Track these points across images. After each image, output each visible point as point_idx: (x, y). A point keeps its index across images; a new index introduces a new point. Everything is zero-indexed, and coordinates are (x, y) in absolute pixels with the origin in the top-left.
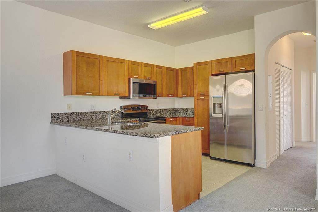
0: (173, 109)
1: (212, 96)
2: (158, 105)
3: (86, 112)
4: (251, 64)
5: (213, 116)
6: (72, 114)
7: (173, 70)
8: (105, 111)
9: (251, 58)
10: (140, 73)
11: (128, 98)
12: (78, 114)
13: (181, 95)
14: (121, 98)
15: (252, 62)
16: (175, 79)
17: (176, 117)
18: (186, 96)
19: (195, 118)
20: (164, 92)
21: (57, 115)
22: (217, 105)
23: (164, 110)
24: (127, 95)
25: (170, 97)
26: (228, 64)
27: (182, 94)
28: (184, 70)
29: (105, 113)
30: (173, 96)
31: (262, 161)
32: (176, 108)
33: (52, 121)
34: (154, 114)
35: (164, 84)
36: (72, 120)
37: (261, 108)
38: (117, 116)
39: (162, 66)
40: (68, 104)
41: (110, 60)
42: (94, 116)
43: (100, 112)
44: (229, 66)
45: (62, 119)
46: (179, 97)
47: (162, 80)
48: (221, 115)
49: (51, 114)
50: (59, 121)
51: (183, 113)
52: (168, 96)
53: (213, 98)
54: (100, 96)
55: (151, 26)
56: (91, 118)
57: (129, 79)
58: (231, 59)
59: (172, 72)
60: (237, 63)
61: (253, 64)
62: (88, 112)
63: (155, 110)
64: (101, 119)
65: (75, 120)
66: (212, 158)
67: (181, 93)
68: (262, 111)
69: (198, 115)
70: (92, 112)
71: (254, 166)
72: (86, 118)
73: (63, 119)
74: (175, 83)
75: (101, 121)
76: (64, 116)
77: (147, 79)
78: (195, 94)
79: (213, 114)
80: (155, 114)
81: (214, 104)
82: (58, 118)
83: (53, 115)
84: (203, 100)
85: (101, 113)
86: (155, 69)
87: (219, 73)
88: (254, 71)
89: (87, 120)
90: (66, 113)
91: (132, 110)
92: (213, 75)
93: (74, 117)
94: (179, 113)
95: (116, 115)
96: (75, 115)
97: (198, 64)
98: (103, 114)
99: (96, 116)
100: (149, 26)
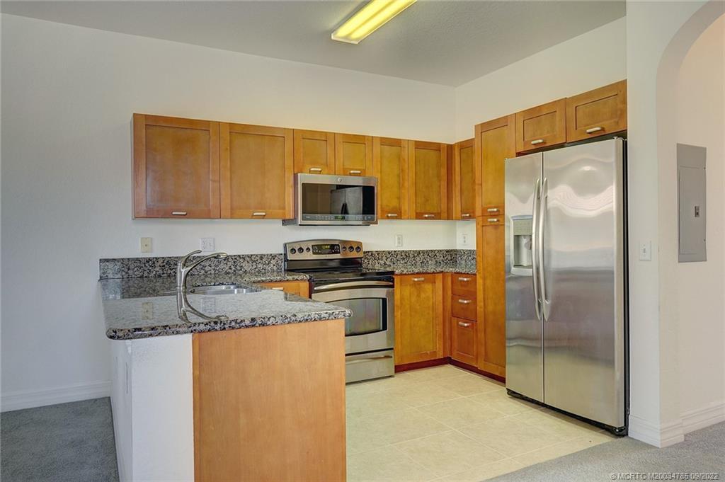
0: (448, 251)
1: (510, 217)
2: (399, 239)
4: (617, 113)
5: (512, 272)
6: (152, 261)
7: (437, 147)
8: (239, 256)
9: (618, 92)
10: (331, 160)
11: (293, 222)
13: (459, 215)
14: (285, 222)
15: (621, 106)
16: (444, 171)
17: (433, 273)
19: (478, 276)
20: (407, 207)
21: (115, 264)
22: (524, 241)
23: (419, 253)
24: (290, 216)
25: (426, 218)
26: (558, 119)
27: (461, 212)
29: (242, 260)
30: (436, 216)
31: (648, 424)
32: (458, 248)
33: (101, 277)
34: (385, 264)
35: (407, 184)
36: (152, 275)
37: (644, 251)
38: (275, 268)
39: (400, 140)
40: (142, 238)
41: (238, 131)
42: (210, 266)
43: (226, 258)
44: (559, 124)
45: (127, 273)
46: (456, 220)
47: (399, 176)
49: (100, 260)
50: (119, 276)
52: (419, 216)
53: (512, 223)
54: (210, 218)
56: (203, 272)
57: (295, 178)
58: (565, 101)
60: (580, 113)
62: (196, 258)
64: (229, 273)
66: (513, 394)
67: (459, 208)
68: (648, 260)
69: (484, 269)
71: (623, 436)
73: (130, 272)
74: (444, 183)
75: (230, 278)
76: (132, 267)
77: (351, 174)
78: (478, 212)
79: (513, 268)
80: (388, 263)
81: (517, 238)
82: (116, 271)
83: (104, 264)
84: (495, 227)
85: (230, 260)
86: (377, 148)
87: (533, 147)
90: (138, 259)
91: (314, 253)
92: (519, 154)
93: (157, 269)
95: (272, 265)
96: (157, 264)
97: (484, 128)
98: (234, 262)
99: (216, 266)
100: (333, 38)
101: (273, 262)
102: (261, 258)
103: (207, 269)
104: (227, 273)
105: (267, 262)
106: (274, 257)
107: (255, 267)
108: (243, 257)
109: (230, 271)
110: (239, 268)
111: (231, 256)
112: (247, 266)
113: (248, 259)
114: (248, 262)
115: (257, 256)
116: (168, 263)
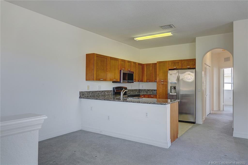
1: (169, 82)
3: (96, 91)
4: (193, 65)
5: (170, 94)
6: (89, 92)
7: (141, 64)
9: (194, 60)
10: (126, 67)
11: (120, 82)
12: (93, 92)
13: (145, 81)
14: (113, 82)
15: (194, 63)
16: (142, 70)
18: (149, 82)
19: (157, 95)
20: (137, 79)
21: (83, 93)
22: (172, 87)
23: (134, 90)
24: (119, 81)
25: (140, 82)
27: (147, 80)
28: (148, 65)
31: (200, 120)
32: (140, 89)
33: (80, 96)
35: (137, 73)
38: (111, 94)
39: (136, 62)
40: (88, 86)
43: (103, 91)
44: (180, 64)
46: (144, 82)
48: (176, 94)
49: (80, 92)
50: (83, 96)
51: (146, 92)
52: (138, 81)
53: (170, 84)
54: (106, 81)
55: (136, 39)
57: (121, 71)
58: (181, 61)
59: (141, 66)
60: (185, 63)
61: (195, 64)
62: (98, 91)
63: (130, 90)
64: (103, 95)
65: (91, 96)
67: (145, 79)
69: (159, 94)
71: (195, 123)
72: (96, 95)
73: (86, 95)
76: (86, 94)
77: (128, 70)
78: (158, 81)
79: (170, 93)
81: (171, 87)
82: (83, 95)
83: (81, 93)
84: (163, 84)
86: (133, 64)
87: (173, 68)
88: (195, 68)
89: (97, 96)
90: (87, 92)
92: (170, 70)
94: (142, 92)
96: (91, 93)
97: (160, 62)
99: (101, 93)
100: (134, 39)
102: (109, 91)
103: (100, 94)
106: (111, 91)
107: (108, 94)
110: (105, 94)
113: (107, 92)
116: (93, 93)
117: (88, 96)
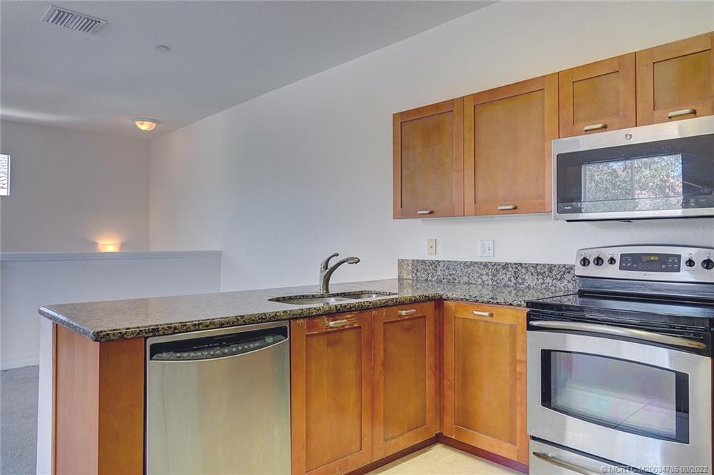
3: (465, 263)
6: (435, 264)
8: (521, 264)
29: (524, 271)
36: (434, 279)
42: (487, 274)
43: (506, 266)
45: (416, 275)
50: (410, 277)
56: (480, 281)
65: (441, 281)
70: (481, 263)
72: (466, 279)
73: (419, 274)
75: (510, 292)
76: (420, 269)
83: (401, 264)
85: (510, 269)
89: (469, 284)
90: (424, 262)
91: (622, 268)
93: (439, 273)
95: (565, 282)
96: (439, 268)
98: (515, 272)
99: (494, 275)
101: (568, 277)
102: (551, 270)
103: (485, 278)
104: (506, 286)
105: (558, 277)
107: (541, 281)
108: (526, 267)
109: (509, 283)
110: (520, 281)
111: (511, 264)
112: (531, 281)
113: (533, 270)
114: (532, 274)
115: (544, 265)
116: (448, 268)
117: (427, 280)
